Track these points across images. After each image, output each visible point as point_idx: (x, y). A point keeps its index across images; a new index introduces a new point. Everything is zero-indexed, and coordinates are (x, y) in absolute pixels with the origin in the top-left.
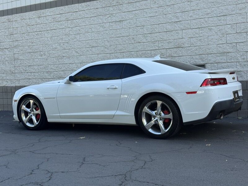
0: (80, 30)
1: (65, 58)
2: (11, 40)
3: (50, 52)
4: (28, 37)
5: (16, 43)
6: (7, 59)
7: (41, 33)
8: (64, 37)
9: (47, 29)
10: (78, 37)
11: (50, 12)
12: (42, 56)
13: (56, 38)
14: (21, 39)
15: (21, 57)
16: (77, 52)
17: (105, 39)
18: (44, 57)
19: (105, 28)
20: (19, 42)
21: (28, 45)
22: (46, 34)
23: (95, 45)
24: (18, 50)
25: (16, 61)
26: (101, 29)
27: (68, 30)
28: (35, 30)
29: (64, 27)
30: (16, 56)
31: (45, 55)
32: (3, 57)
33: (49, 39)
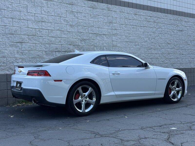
0: (162, 31)
1: (152, 49)
2: (110, 28)
3: (143, 44)
4: (125, 28)
5: (115, 32)
6: (106, 45)
7: (136, 27)
8: (152, 34)
9: (141, 26)
10: (160, 35)
11: (143, 13)
12: (136, 46)
13: (147, 33)
14: (120, 29)
15: (119, 45)
16: (159, 46)
17: (175, 40)
18: (137, 47)
19: (174, 33)
20: (117, 31)
21: (126, 35)
22: (140, 29)
23: (169, 42)
24: (117, 38)
25: (114, 48)
26: (173, 33)
27: (154, 29)
28: (132, 24)
29: (152, 26)
30: (115, 43)
31: (138, 45)
32: (101, 42)
33: (142, 33)
